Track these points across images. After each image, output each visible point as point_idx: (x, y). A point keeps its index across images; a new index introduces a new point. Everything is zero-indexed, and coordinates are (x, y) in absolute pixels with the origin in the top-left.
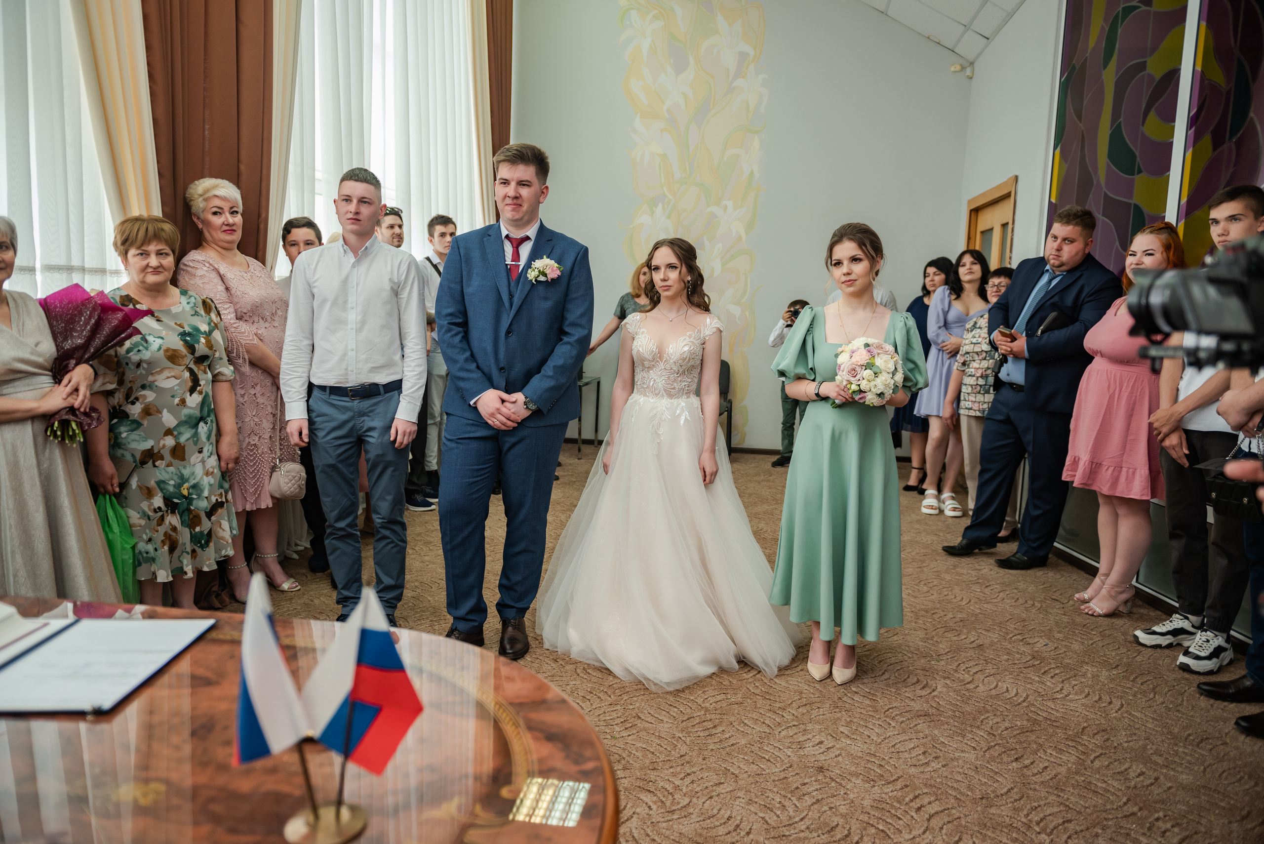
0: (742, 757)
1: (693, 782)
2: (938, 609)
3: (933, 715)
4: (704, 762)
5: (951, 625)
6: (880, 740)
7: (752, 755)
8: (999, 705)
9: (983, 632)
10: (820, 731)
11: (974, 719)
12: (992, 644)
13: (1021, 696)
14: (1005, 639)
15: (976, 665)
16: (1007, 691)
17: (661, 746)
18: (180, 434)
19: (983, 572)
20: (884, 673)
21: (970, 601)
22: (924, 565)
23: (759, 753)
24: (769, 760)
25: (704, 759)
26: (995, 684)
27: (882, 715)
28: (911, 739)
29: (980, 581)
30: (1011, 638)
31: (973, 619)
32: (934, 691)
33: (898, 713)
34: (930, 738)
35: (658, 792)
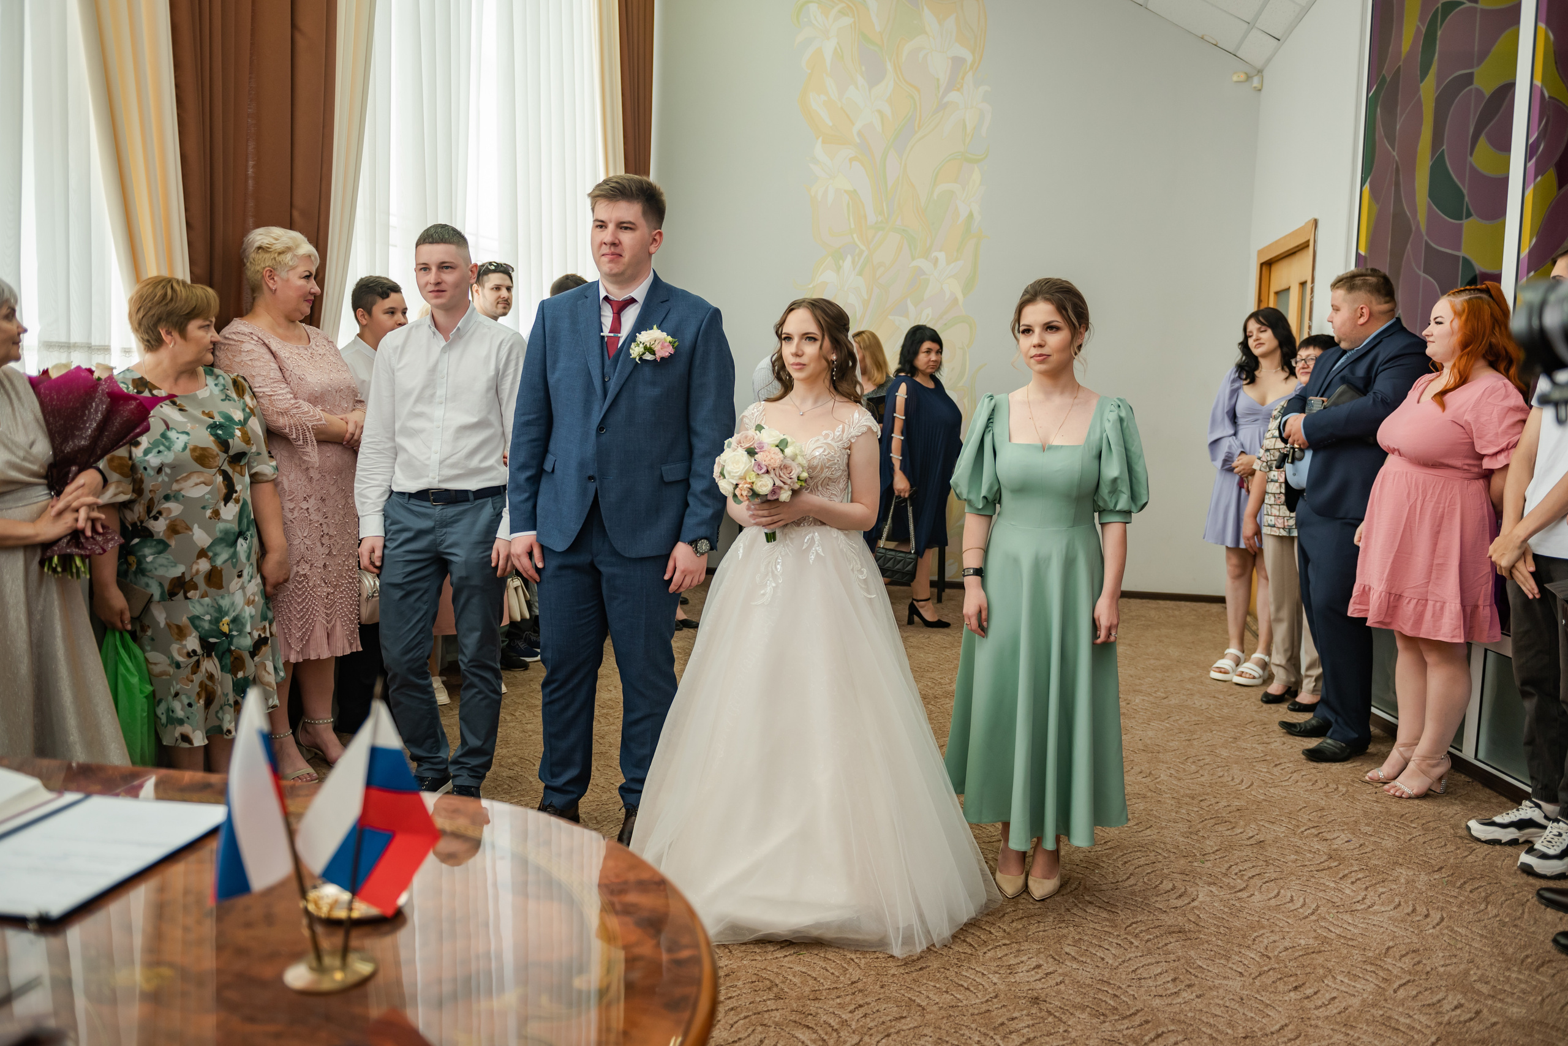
0: (932, 984)
1: (865, 1016)
2: (1208, 794)
3: (1189, 931)
4: (882, 990)
5: (1224, 815)
6: (1117, 964)
7: (946, 981)
8: (1279, 919)
9: (1266, 825)
10: (1039, 952)
11: (1244, 937)
12: (1276, 840)
13: (1309, 908)
14: (1295, 834)
15: (1253, 867)
16: (1292, 900)
17: (827, 970)
18: (216, 555)
19: (1273, 746)
20: (1128, 878)
21: (1252, 784)
22: (1195, 736)
23: (956, 980)
24: (968, 989)
25: (882, 987)
26: (1276, 892)
27: (1123, 932)
28: (1158, 963)
29: (1268, 758)
30: (1302, 832)
31: (1255, 807)
32: (1193, 900)
33: (1144, 928)
34: (1183, 961)
35: (819, 1028)
